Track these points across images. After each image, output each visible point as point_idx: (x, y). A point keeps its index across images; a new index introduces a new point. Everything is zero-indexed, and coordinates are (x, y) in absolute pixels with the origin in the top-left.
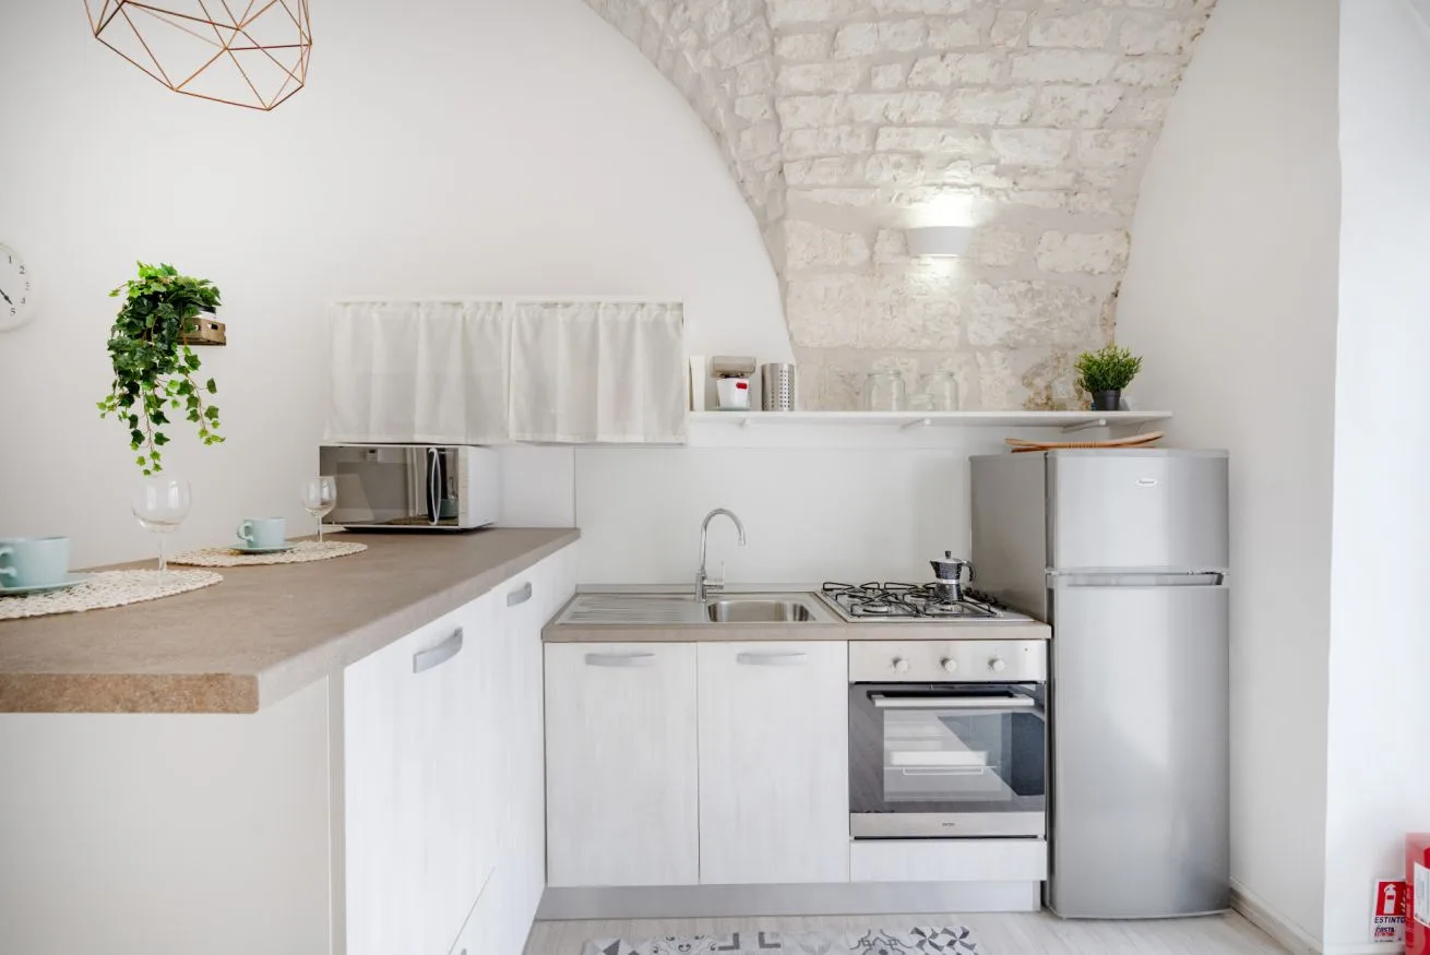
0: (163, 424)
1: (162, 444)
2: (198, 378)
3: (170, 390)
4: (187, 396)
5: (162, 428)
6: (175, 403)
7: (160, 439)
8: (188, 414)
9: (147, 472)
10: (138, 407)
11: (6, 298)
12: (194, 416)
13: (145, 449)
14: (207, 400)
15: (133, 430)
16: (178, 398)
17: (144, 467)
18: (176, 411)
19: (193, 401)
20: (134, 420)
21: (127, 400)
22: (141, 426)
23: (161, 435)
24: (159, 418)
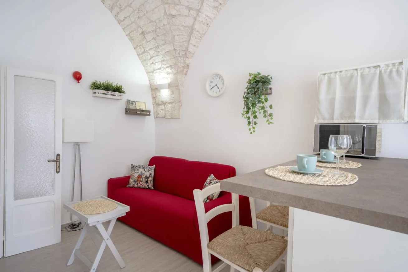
0: (256, 119)
1: (255, 125)
2: (267, 105)
3: (259, 109)
4: (263, 110)
5: (256, 120)
6: (260, 113)
7: (255, 123)
8: (263, 116)
9: (251, 133)
10: (250, 114)
11: (218, 88)
12: (265, 116)
13: (251, 127)
14: (269, 111)
15: (248, 121)
16: (261, 111)
17: (251, 131)
18: (260, 115)
19: (265, 112)
20: (249, 118)
21: (247, 112)
22: (251, 120)
23: (256, 122)
24: (255, 117)
